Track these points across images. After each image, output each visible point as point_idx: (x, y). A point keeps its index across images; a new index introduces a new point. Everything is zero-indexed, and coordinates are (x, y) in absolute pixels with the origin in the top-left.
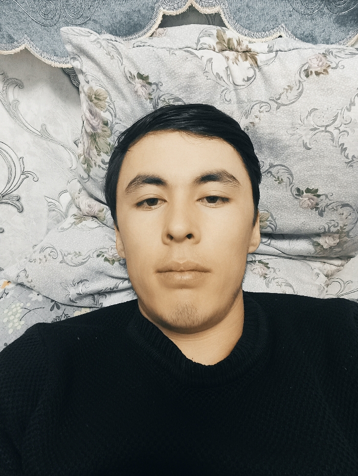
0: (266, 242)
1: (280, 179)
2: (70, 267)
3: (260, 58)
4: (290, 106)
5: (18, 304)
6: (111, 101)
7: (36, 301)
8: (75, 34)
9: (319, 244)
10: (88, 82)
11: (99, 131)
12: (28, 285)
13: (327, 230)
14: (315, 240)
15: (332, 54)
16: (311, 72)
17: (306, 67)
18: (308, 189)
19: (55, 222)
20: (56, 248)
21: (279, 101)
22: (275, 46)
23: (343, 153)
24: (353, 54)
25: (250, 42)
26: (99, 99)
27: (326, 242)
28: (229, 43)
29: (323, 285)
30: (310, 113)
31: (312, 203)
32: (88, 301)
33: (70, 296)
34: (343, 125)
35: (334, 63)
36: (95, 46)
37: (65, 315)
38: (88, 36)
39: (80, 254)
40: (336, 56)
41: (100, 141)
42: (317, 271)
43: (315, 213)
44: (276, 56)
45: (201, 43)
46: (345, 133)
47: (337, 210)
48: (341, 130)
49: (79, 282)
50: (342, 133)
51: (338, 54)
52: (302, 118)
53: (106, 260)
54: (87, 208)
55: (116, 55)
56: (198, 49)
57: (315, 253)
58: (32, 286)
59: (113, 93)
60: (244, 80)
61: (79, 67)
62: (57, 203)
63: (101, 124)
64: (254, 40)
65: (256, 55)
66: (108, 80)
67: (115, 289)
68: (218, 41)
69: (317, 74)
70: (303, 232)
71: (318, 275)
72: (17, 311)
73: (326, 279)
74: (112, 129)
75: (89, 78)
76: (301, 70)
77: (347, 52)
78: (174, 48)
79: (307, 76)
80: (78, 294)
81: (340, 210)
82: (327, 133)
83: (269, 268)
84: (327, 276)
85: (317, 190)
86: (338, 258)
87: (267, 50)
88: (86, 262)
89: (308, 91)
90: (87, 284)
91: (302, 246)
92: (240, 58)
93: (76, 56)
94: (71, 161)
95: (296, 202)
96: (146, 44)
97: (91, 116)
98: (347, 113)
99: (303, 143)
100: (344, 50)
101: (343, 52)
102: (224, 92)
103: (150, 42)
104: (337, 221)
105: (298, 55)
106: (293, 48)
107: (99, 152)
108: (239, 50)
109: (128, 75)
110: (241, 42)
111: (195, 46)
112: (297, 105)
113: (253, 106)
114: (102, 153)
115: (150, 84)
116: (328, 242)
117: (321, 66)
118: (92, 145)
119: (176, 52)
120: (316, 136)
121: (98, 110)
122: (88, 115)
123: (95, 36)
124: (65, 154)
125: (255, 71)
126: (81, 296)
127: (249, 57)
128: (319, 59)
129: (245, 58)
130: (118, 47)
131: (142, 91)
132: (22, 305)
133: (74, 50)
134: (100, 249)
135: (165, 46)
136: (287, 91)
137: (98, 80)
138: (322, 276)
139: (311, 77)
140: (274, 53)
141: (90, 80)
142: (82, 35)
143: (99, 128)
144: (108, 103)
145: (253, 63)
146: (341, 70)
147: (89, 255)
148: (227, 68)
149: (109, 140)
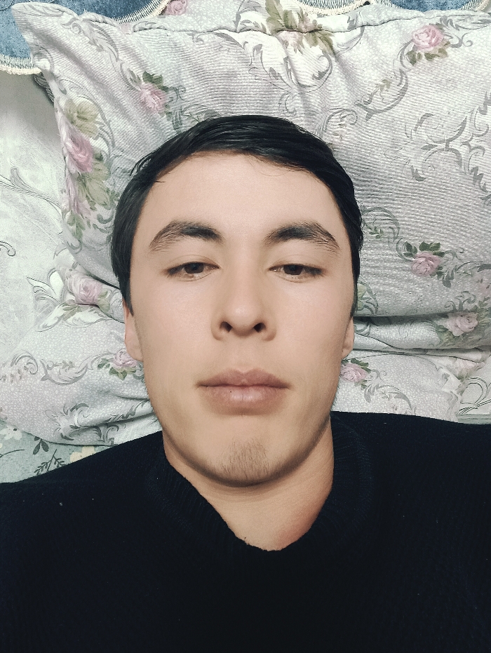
0: (362, 331)
1: (379, 231)
2: (57, 386)
3: (337, 40)
6: (104, 119)
7: (12, 439)
8: (35, 12)
9: (446, 330)
10: (64, 92)
11: (89, 170)
13: (457, 308)
14: (440, 322)
15: (452, 24)
16: (420, 56)
17: (410, 48)
18: (423, 243)
20: (35, 357)
21: (370, 106)
22: (359, 17)
23: (477, 184)
24: (485, 22)
25: (319, 16)
26: (85, 119)
27: (456, 326)
28: (286, 20)
29: (455, 392)
30: (420, 123)
31: (432, 267)
32: (91, 437)
33: (61, 431)
34: (474, 138)
35: (455, 38)
36: (70, 32)
37: (57, 460)
38: (57, 16)
39: (71, 365)
41: (93, 186)
42: (444, 371)
43: (437, 282)
44: (361, 35)
45: (242, 20)
46: (478, 150)
47: (472, 276)
48: (473, 146)
49: (73, 409)
50: (474, 151)
51: (461, 24)
52: (409, 131)
53: (113, 372)
54: (82, 293)
55: (106, 46)
56: (238, 31)
57: (440, 343)
58: (3, 417)
59: (107, 108)
60: (314, 77)
61: (48, 68)
62: (47, 288)
63: (92, 160)
64: (326, 11)
65: (330, 35)
66: (97, 87)
67: (130, 417)
68: (269, 16)
69: (430, 57)
70: (419, 313)
71: (446, 377)
73: (458, 382)
74: (109, 165)
75: (66, 85)
76: (403, 52)
77: (475, 19)
78: (200, 30)
79: (413, 62)
80: (72, 427)
81: (478, 275)
82: (449, 153)
83: (368, 371)
84: (460, 378)
85: (438, 245)
86: (477, 349)
87: (346, 25)
88: (80, 377)
90: (86, 411)
91: (419, 333)
92: (304, 41)
93: (42, 51)
95: (407, 265)
96: (153, 26)
97: (74, 146)
98: (480, 119)
99: (413, 170)
100: (470, 16)
101: (468, 19)
102: (285, 98)
103: (160, 22)
104: (473, 293)
105: (397, 30)
106: (387, 19)
107: (92, 203)
108: (304, 30)
109: (129, 76)
110: (305, 16)
111: (233, 26)
112: (398, 111)
113: (331, 117)
114: (97, 206)
115: (165, 89)
116: (459, 326)
117: (434, 45)
118: (81, 193)
119: (203, 37)
120: (432, 158)
121: (84, 136)
122: (70, 145)
123: (69, 15)
124: (52, 213)
125: (330, 60)
126: (78, 430)
127: (319, 40)
128: (431, 33)
129: (313, 41)
130: (108, 32)
131: (152, 102)
133: (38, 41)
134: (103, 355)
135: (184, 27)
136: (382, 90)
137: (80, 88)
138: (453, 379)
139: (419, 63)
140: (359, 30)
141: (68, 89)
142: (48, 15)
143: (89, 166)
144: (100, 123)
145: (326, 48)
146: (467, 49)
147: (86, 366)
148: (287, 59)
149: (107, 184)
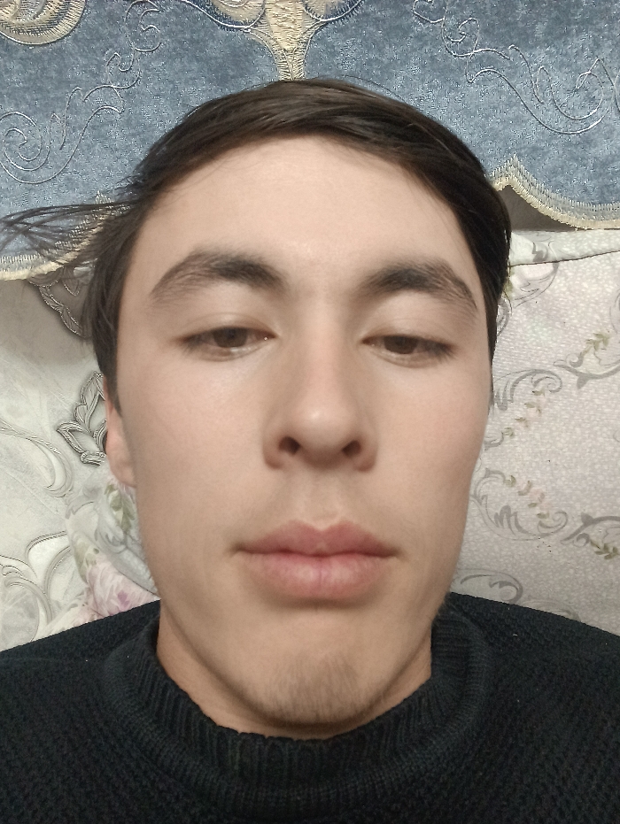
1: (611, 550)
4: (609, 379)
19: (21, 610)
21: (581, 369)
44: (555, 272)
62: (23, 567)
87: (531, 257)
94: (52, 470)
105: (609, 267)
113: (517, 382)
124: (38, 458)
140: (549, 266)
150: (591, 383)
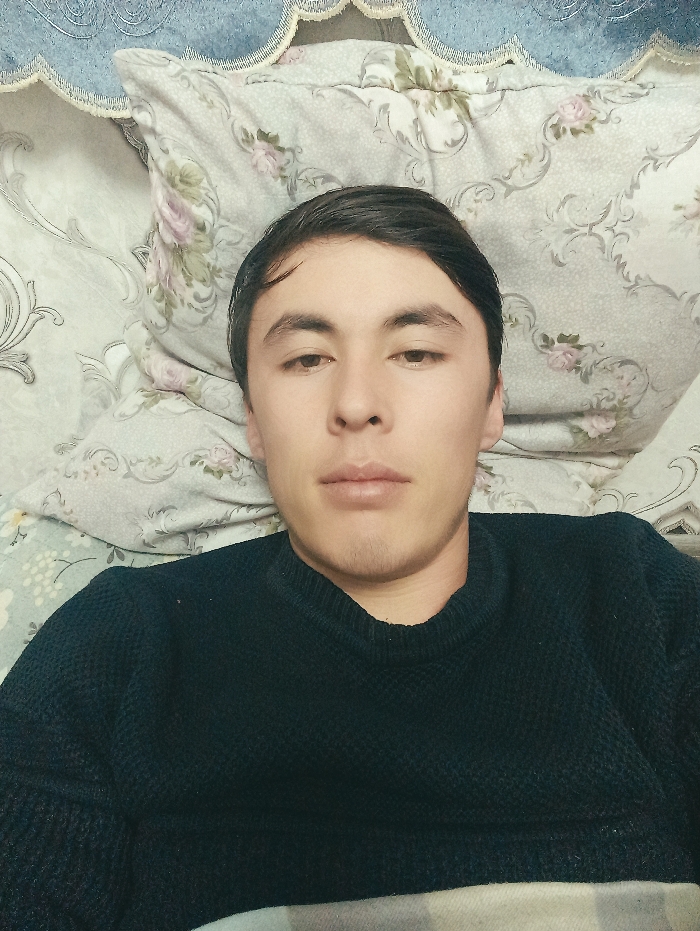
1: (513, 320)
2: (141, 485)
3: (476, 103)
4: (528, 190)
5: (47, 554)
6: (210, 185)
7: (80, 547)
8: (139, 61)
9: (581, 430)
10: (166, 152)
11: (189, 241)
12: (65, 518)
13: (595, 407)
14: (575, 422)
15: (599, 95)
16: (565, 130)
17: (554, 120)
18: (561, 335)
20: (114, 450)
21: (509, 182)
22: (500, 81)
23: (620, 272)
24: (635, 96)
25: (455, 73)
26: (187, 183)
27: (593, 426)
28: (417, 76)
29: (587, 502)
30: (563, 203)
31: (570, 361)
32: (176, 545)
33: (144, 537)
34: (619, 223)
35: (602, 113)
36: (178, 85)
38: (165, 66)
39: (159, 461)
40: (606, 101)
41: (191, 260)
42: (576, 478)
43: (574, 378)
44: (502, 99)
45: (368, 74)
46: (622, 236)
47: (612, 371)
48: (617, 232)
49: (159, 511)
50: (619, 237)
51: (609, 96)
52: (550, 213)
53: (207, 470)
54: (166, 378)
55: (218, 101)
56: (363, 87)
57: (574, 445)
58: (73, 520)
59: (214, 172)
60: (446, 143)
61: (149, 123)
62: (100, 366)
63: (192, 229)
64: (464, 68)
65: (467, 97)
66: (204, 148)
67: (225, 522)
68: (398, 71)
69: (575, 132)
70: (554, 411)
71: (578, 484)
72: (47, 565)
73: (591, 491)
74: (212, 237)
75: (169, 145)
76: (546, 125)
77: (625, 92)
78: (320, 84)
79: (557, 136)
80: (158, 532)
81: (618, 371)
82: (592, 238)
83: (493, 475)
84: (593, 486)
85: (577, 338)
86: (613, 454)
87: (485, 87)
88: (171, 474)
89: (559, 164)
90: (174, 514)
91: (553, 434)
92: (438, 103)
93: (143, 103)
94: (126, 285)
95: (542, 358)
96: (268, 79)
97: (173, 214)
98: (626, 203)
99: (552, 255)
100: (619, 87)
101: (617, 92)
102: (412, 165)
103: (275, 74)
104: (612, 390)
105: (541, 99)
106: (530, 85)
107: (188, 277)
108: (436, 86)
109: (241, 135)
110: (439, 74)
111: (357, 82)
112: (541, 189)
113: (463, 191)
114: (194, 282)
115: (281, 150)
116: (596, 425)
117: (580, 119)
118: (175, 267)
119: (325, 92)
120: (573, 242)
121: (186, 202)
122: (167, 211)
123: (175, 65)
124: (115, 274)
125: (465, 127)
126: (164, 536)
127: (454, 102)
128: (577, 106)
129: (446, 103)
130: (220, 84)
131: (267, 164)
132: (55, 554)
133: (140, 92)
134: (196, 450)
135: (303, 80)
136: (523, 164)
137: (183, 148)
138: (585, 487)
139: (564, 138)
140: (498, 95)
141: (170, 148)
142: (155, 65)
143: (188, 236)
144: (204, 189)
145: (462, 112)
146: (614, 126)
147: (177, 463)
148: (416, 121)
149: (208, 258)
150: (515, 194)
